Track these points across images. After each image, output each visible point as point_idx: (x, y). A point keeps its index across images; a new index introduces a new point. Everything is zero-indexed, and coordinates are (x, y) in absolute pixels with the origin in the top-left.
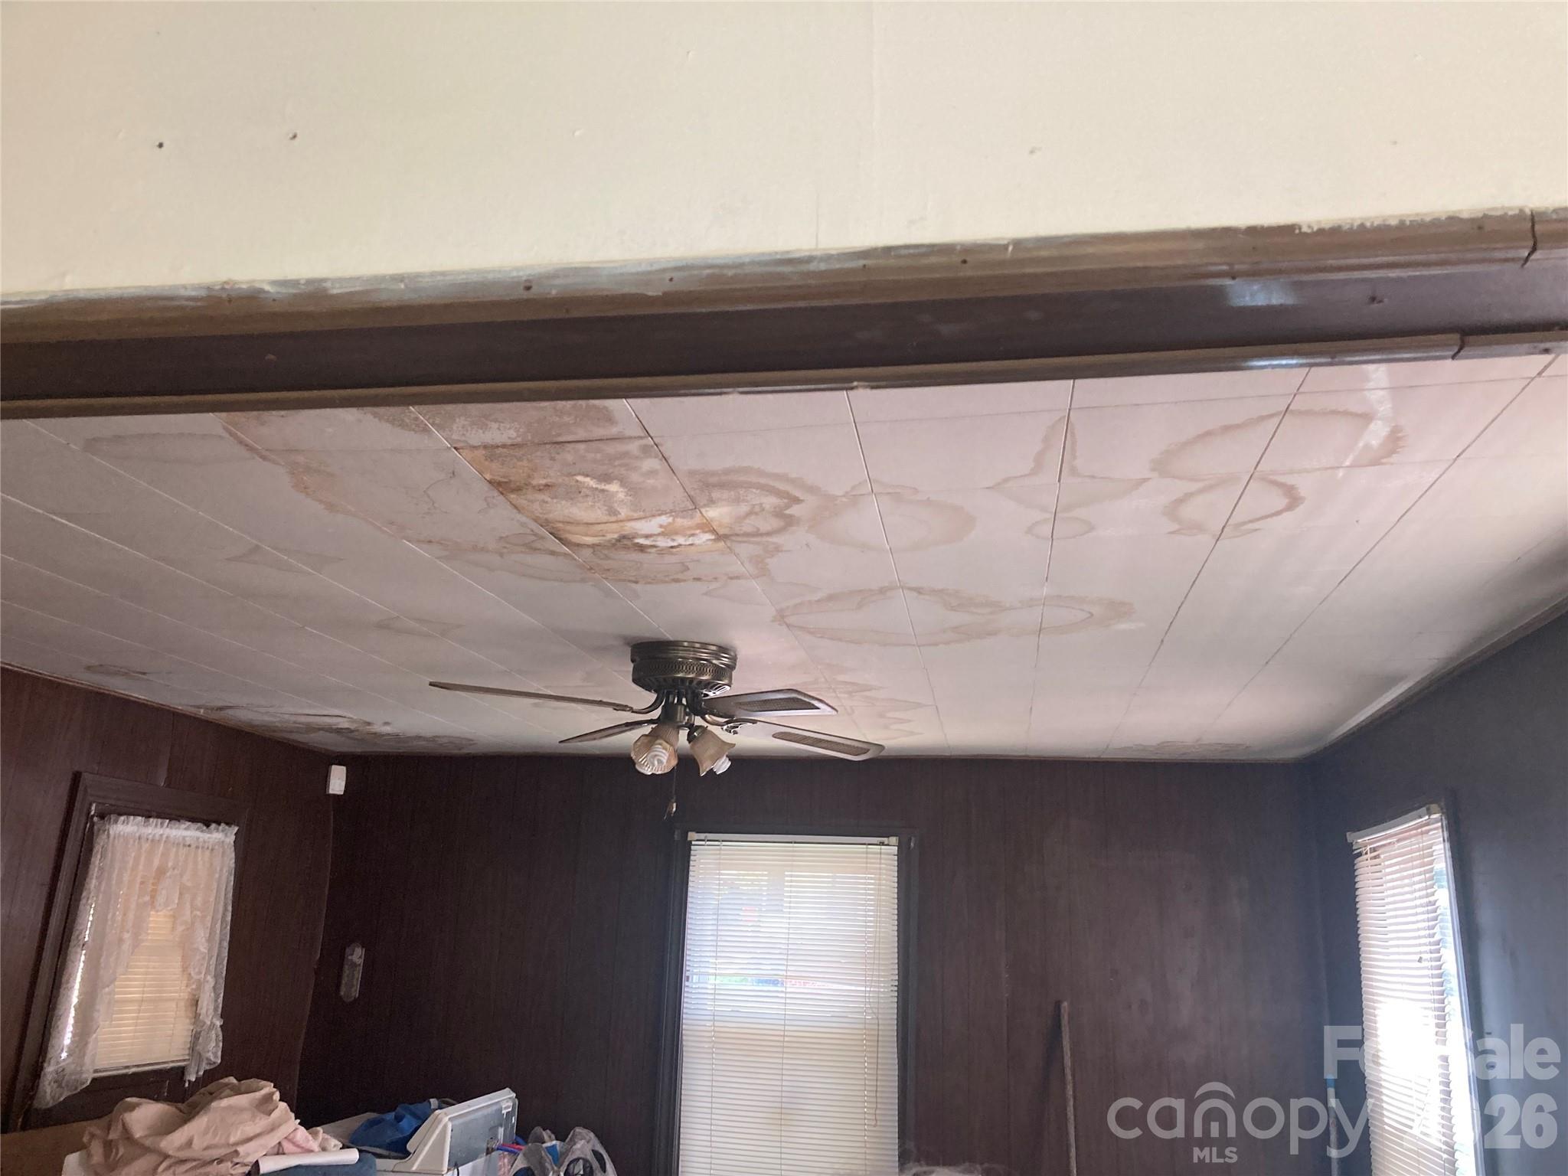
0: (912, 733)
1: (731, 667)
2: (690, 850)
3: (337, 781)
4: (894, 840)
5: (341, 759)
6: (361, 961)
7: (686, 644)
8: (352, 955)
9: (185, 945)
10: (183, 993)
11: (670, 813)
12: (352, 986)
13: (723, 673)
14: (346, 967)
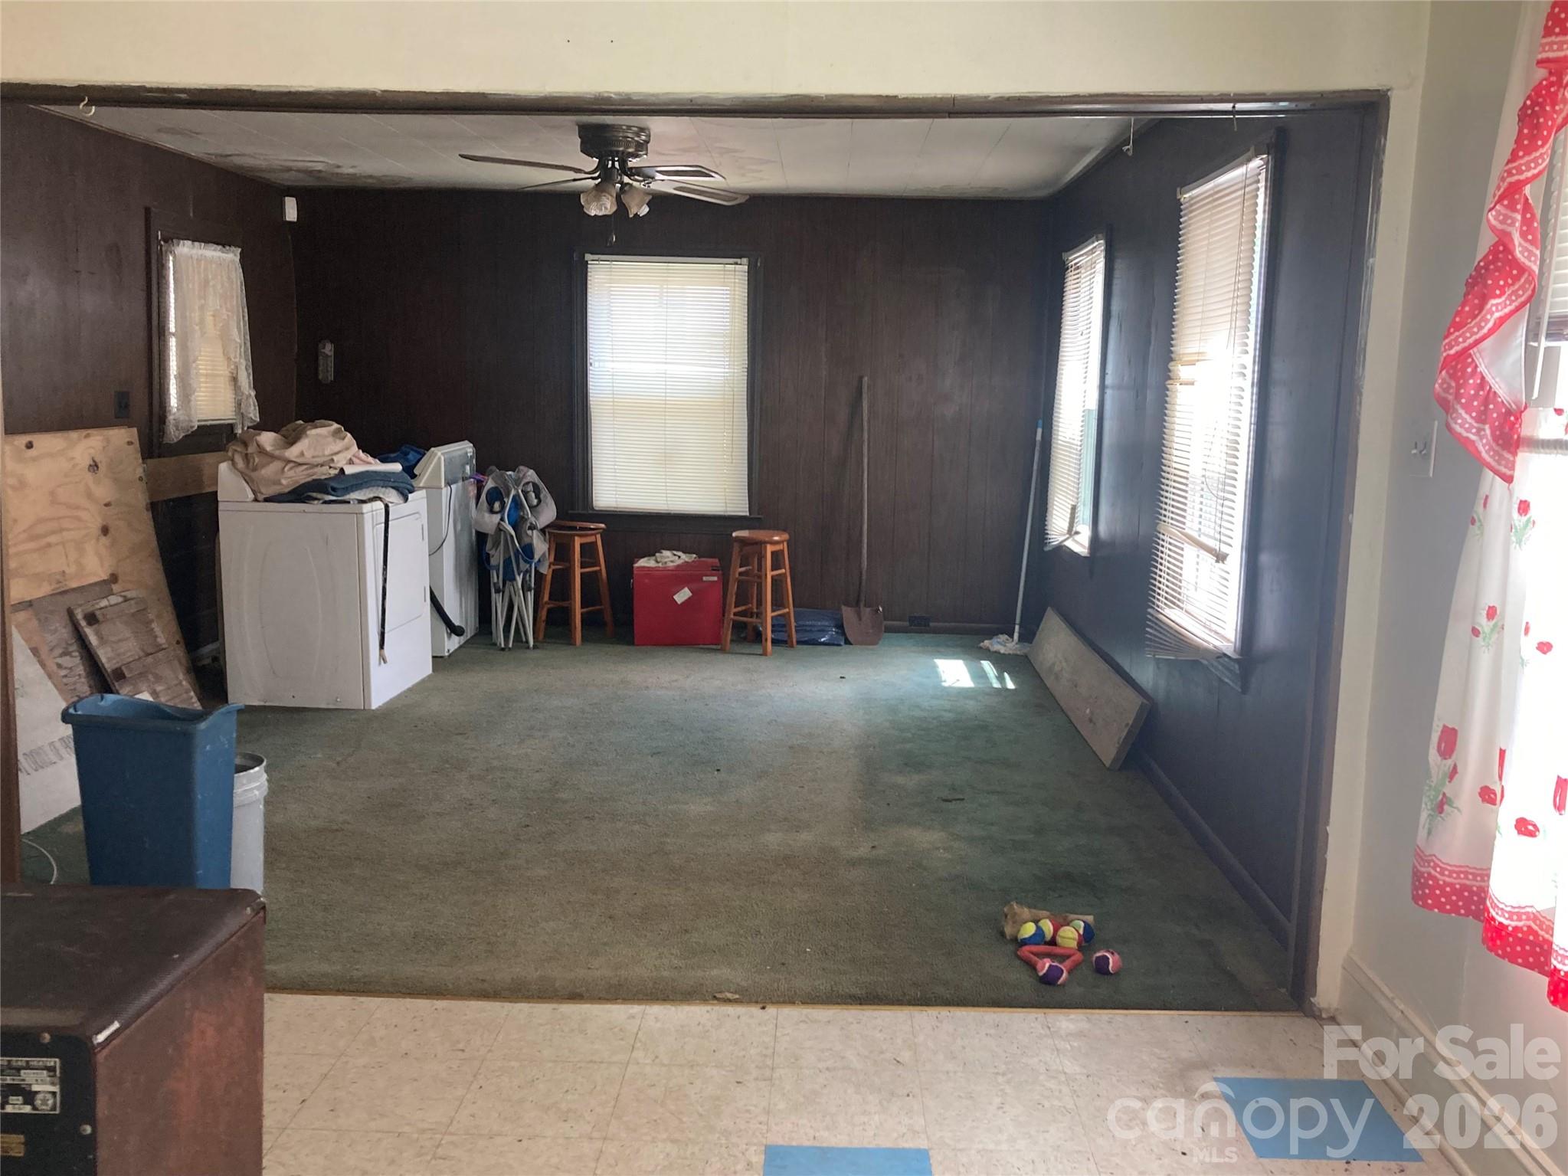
0: (761, 179)
1: (647, 142)
2: (587, 268)
3: (291, 212)
4: (745, 260)
5: (290, 191)
6: (331, 354)
7: (624, 127)
8: (324, 348)
9: (224, 336)
10: (224, 371)
11: (611, 242)
12: (327, 371)
13: (642, 147)
14: (321, 358)
